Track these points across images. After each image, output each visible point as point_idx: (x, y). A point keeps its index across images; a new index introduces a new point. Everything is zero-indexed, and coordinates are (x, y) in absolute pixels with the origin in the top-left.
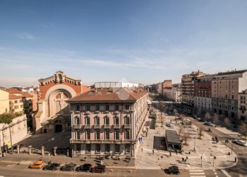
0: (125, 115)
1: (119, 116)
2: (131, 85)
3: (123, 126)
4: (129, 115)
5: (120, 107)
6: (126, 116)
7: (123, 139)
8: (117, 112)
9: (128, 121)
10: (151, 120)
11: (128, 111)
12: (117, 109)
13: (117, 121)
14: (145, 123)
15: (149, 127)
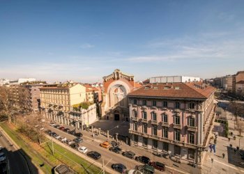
0: (189, 115)
1: (180, 115)
2: (192, 79)
3: (186, 128)
4: (194, 116)
5: (182, 105)
6: (191, 117)
7: (186, 142)
8: (178, 110)
9: (193, 122)
10: (218, 124)
11: (193, 111)
12: (178, 107)
13: (177, 120)
14: (212, 127)
15: (217, 133)
